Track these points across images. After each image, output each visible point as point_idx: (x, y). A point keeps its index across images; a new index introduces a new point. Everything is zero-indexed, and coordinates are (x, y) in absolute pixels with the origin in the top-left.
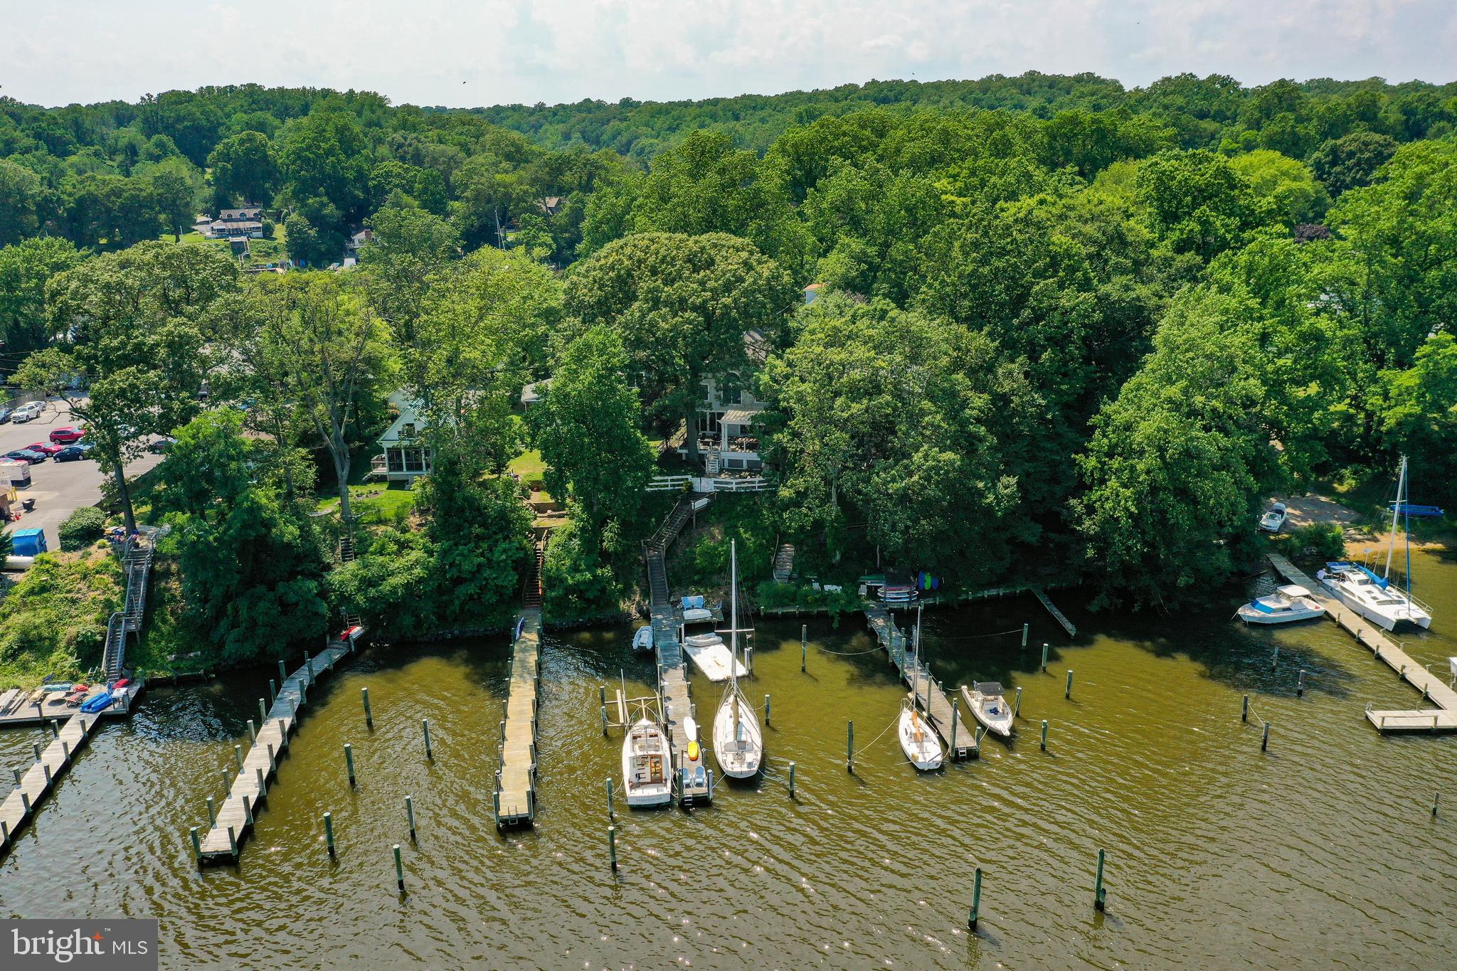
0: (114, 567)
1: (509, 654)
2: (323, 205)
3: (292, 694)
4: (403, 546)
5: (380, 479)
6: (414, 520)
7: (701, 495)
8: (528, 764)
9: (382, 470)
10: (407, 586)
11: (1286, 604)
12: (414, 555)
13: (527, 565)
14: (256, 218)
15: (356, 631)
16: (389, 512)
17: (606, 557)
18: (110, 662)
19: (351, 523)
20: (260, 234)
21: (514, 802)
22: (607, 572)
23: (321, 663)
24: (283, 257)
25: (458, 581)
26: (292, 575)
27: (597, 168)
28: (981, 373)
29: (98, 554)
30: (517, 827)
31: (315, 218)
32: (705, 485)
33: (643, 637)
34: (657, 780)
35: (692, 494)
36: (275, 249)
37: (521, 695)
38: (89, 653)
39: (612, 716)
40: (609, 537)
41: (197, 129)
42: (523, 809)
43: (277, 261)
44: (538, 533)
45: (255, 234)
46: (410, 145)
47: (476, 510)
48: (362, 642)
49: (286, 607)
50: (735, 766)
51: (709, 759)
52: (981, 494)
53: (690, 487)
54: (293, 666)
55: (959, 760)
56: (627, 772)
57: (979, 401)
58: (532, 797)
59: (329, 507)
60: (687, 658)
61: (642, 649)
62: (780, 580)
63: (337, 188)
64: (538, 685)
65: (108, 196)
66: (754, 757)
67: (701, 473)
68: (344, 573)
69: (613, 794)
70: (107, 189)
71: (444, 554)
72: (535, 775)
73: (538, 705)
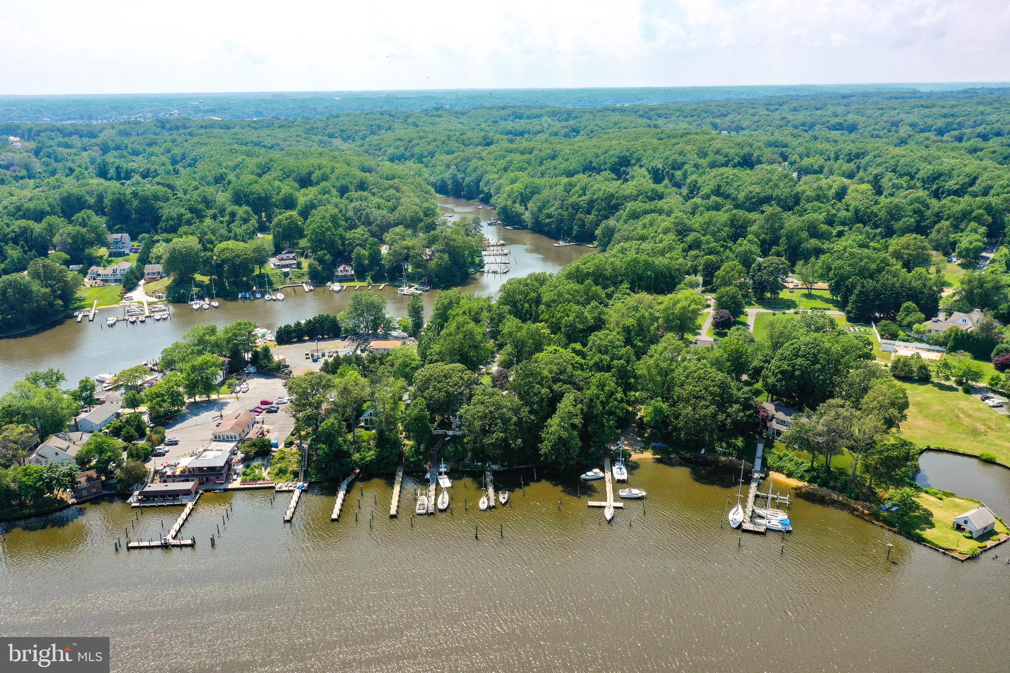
0: (299, 453)
1: (395, 479)
2: (325, 255)
3: (344, 486)
4: (370, 449)
5: (362, 427)
6: (371, 442)
7: (449, 436)
8: (397, 504)
9: (363, 424)
10: (370, 460)
11: (593, 474)
12: (372, 452)
13: (401, 455)
14: (294, 258)
15: (358, 471)
16: (366, 438)
17: (421, 453)
18: (301, 476)
19: (355, 442)
20: (295, 266)
21: (393, 511)
22: (421, 457)
23: (350, 479)
24: (306, 279)
25: (383, 459)
26: (344, 457)
27: (451, 240)
28: (516, 411)
29: (294, 449)
30: (393, 517)
31: (321, 260)
32: (450, 433)
33: (428, 476)
34: (424, 509)
35: (446, 436)
36: (303, 274)
37: (397, 488)
38: (296, 475)
39: (416, 494)
40: (422, 447)
41: (260, 198)
42: (395, 513)
43: (304, 281)
44: (404, 445)
45: (293, 266)
46: (364, 210)
47: (388, 440)
48: (359, 473)
49: (341, 465)
50: (440, 506)
51: (435, 505)
52: (511, 444)
53: (446, 433)
54: (344, 479)
55: (490, 508)
56: (418, 507)
57: (515, 419)
58: (397, 511)
59: (350, 437)
60: (438, 481)
61: (427, 479)
62: (467, 461)
63: (331, 246)
64: (401, 486)
65: (234, 258)
66: (446, 505)
67: (450, 429)
68: (356, 456)
69: (413, 510)
70: (234, 255)
71: (379, 452)
72: (398, 506)
73: (400, 492)
